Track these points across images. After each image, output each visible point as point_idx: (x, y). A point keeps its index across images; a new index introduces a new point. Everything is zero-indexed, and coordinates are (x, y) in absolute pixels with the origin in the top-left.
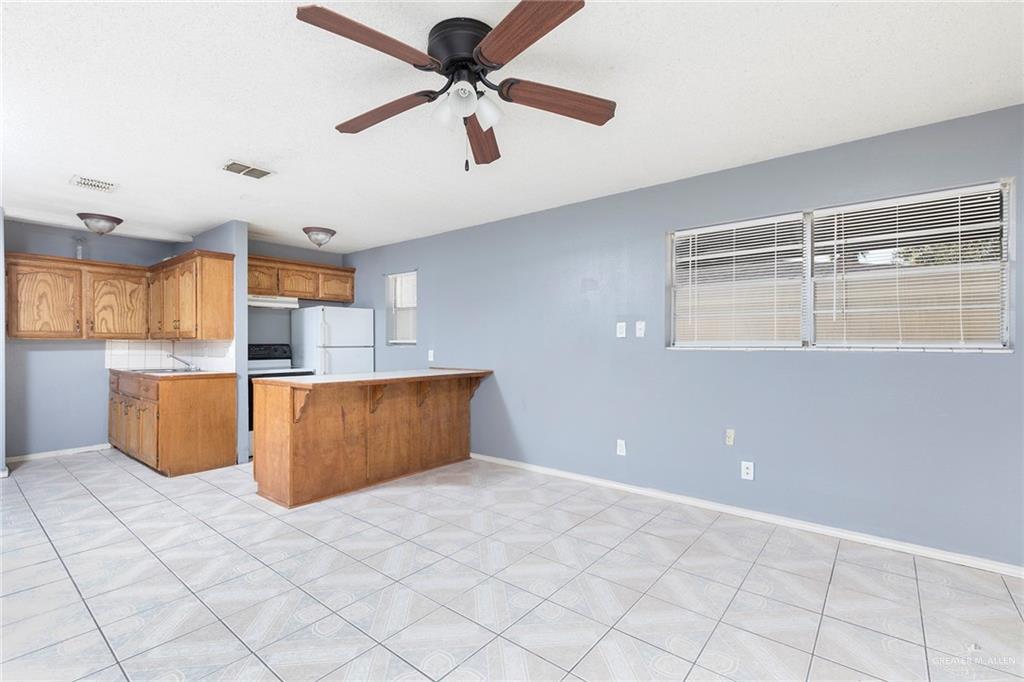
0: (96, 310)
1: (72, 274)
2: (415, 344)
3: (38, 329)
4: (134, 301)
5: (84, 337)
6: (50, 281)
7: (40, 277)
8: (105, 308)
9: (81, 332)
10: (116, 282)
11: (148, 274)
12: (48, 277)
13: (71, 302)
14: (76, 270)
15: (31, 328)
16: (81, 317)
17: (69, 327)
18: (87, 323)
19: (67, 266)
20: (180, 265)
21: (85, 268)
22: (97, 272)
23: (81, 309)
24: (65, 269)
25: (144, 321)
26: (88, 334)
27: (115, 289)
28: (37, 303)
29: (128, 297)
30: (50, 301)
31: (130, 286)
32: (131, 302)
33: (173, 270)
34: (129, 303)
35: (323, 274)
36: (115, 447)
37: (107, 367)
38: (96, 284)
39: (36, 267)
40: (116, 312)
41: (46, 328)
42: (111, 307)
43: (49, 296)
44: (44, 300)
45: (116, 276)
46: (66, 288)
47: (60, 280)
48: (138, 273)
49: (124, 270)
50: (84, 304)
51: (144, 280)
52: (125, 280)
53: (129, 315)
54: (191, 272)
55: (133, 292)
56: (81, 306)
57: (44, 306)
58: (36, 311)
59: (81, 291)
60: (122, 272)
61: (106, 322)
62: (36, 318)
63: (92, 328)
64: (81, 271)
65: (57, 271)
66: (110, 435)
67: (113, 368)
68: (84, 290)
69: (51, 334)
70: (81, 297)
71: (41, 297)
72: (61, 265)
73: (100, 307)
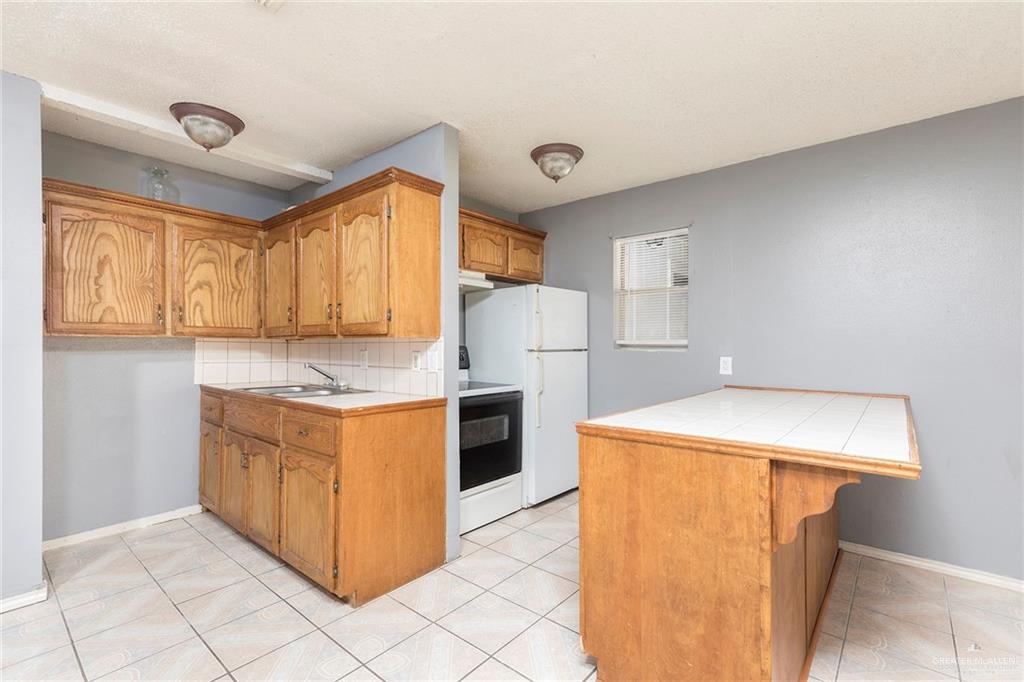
0: (188, 288)
1: (151, 226)
2: (686, 347)
3: (96, 318)
4: (241, 275)
5: (169, 333)
6: (117, 237)
7: (100, 227)
8: (199, 286)
9: (164, 324)
10: (215, 243)
11: (261, 234)
12: (112, 229)
13: (149, 275)
14: (157, 220)
15: (85, 317)
16: (164, 300)
17: (146, 317)
18: (173, 310)
19: (143, 211)
20: (340, 207)
21: (170, 218)
22: (187, 226)
23: (164, 287)
24: (141, 217)
25: (256, 308)
26: (174, 328)
27: (216, 256)
28: (94, 273)
29: (233, 269)
30: (116, 269)
31: (236, 252)
32: (237, 277)
33: (327, 216)
34: (234, 278)
35: (513, 238)
36: (208, 510)
37: (198, 381)
38: (187, 247)
39: (94, 209)
40: (216, 290)
41: (109, 318)
42: (209, 284)
43: (115, 261)
44: (107, 269)
45: (216, 234)
46: (141, 249)
47: (132, 235)
48: (247, 232)
49: (227, 225)
50: (168, 278)
51: (255, 241)
52: (230, 240)
53: (235, 297)
54: (378, 214)
55: (240, 260)
56: (164, 280)
57: (106, 279)
58: (93, 287)
59: (164, 256)
60: (225, 227)
61: (202, 309)
62: (95, 299)
63: (181, 319)
64: (164, 221)
65: (129, 220)
66: (202, 492)
67: (205, 383)
68: (168, 254)
69: (120, 327)
70: (164, 266)
71: (101, 264)
72: (134, 210)
73: (193, 282)
